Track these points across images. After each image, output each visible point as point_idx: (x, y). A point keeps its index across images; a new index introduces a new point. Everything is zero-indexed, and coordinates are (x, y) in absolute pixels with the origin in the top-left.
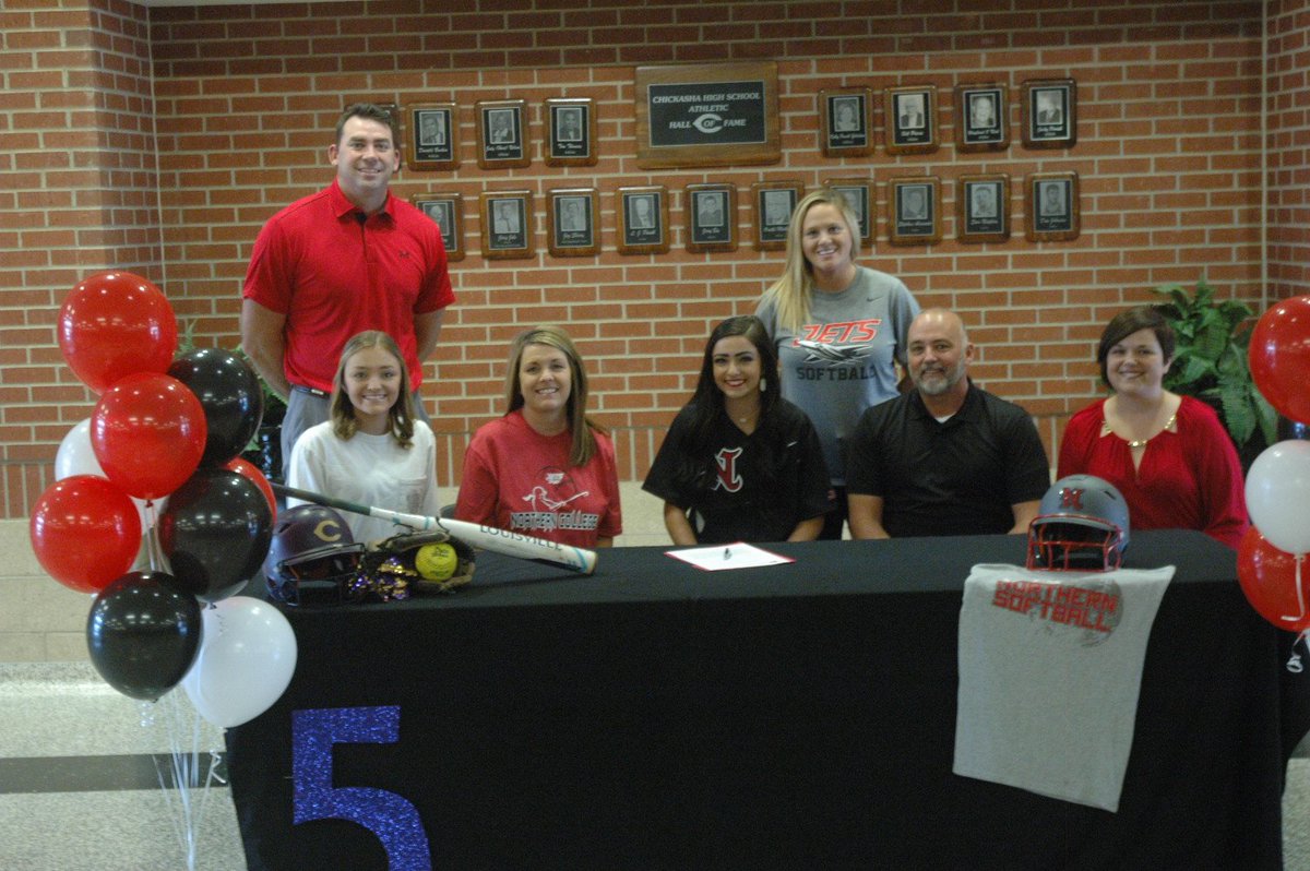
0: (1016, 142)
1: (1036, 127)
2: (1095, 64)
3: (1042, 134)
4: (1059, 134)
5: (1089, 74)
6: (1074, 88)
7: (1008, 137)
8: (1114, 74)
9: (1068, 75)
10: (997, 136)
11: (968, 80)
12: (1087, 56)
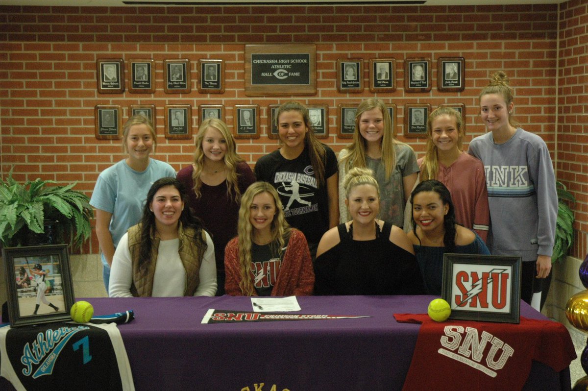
0: (435, 88)
1: (444, 81)
2: (475, 50)
3: (448, 85)
4: (456, 85)
5: (471, 55)
6: (464, 62)
7: (431, 85)
8: (484, 56)
9: (461, 56)
10: (425, 85)
11: (411, 57)
12: (470, 46)
